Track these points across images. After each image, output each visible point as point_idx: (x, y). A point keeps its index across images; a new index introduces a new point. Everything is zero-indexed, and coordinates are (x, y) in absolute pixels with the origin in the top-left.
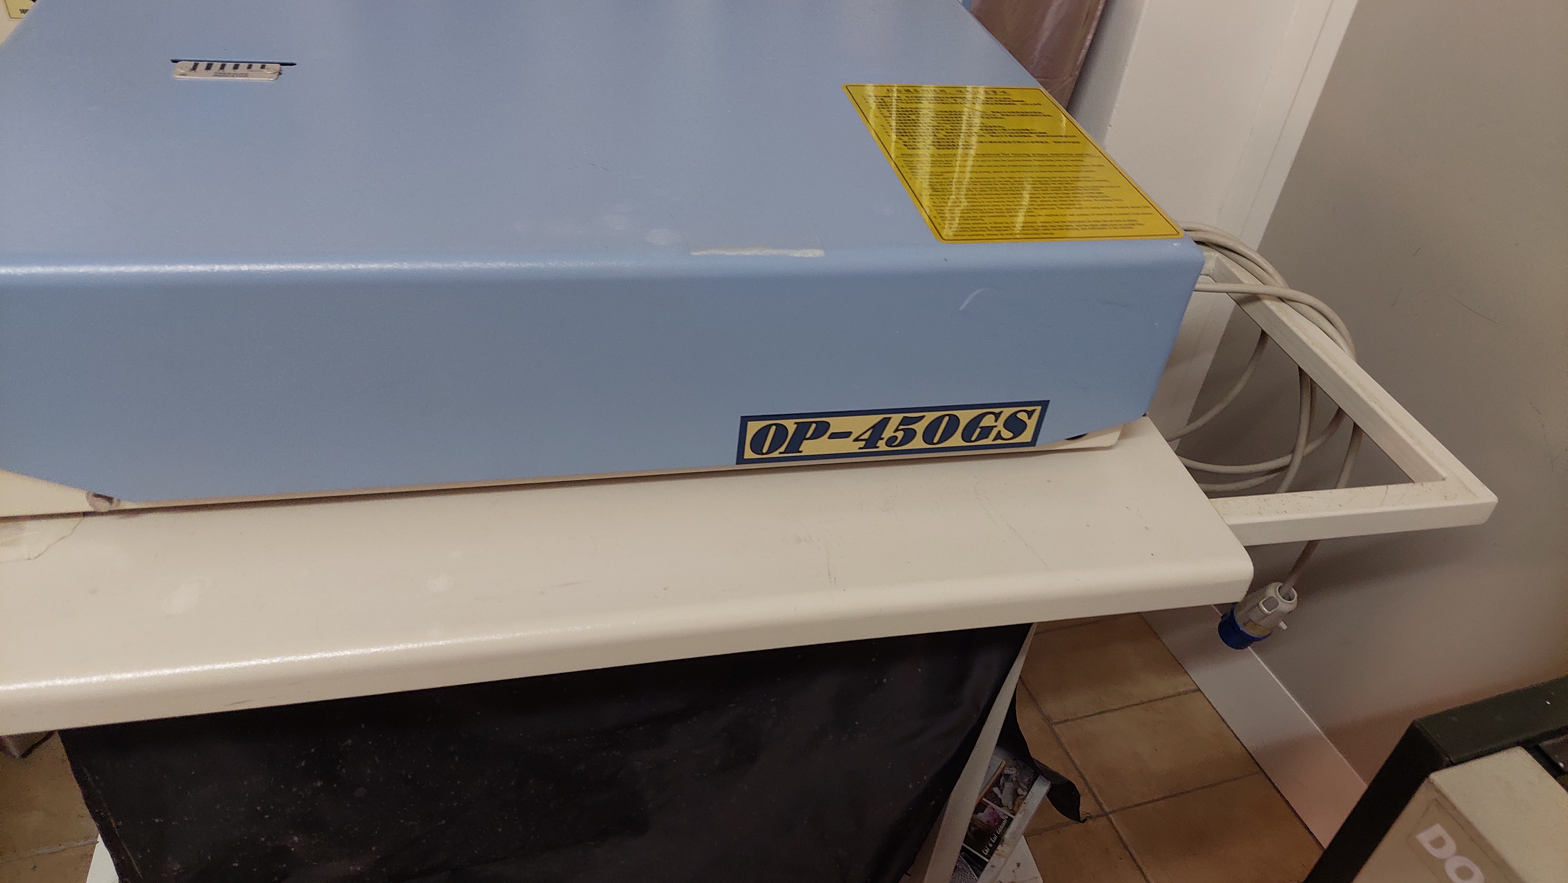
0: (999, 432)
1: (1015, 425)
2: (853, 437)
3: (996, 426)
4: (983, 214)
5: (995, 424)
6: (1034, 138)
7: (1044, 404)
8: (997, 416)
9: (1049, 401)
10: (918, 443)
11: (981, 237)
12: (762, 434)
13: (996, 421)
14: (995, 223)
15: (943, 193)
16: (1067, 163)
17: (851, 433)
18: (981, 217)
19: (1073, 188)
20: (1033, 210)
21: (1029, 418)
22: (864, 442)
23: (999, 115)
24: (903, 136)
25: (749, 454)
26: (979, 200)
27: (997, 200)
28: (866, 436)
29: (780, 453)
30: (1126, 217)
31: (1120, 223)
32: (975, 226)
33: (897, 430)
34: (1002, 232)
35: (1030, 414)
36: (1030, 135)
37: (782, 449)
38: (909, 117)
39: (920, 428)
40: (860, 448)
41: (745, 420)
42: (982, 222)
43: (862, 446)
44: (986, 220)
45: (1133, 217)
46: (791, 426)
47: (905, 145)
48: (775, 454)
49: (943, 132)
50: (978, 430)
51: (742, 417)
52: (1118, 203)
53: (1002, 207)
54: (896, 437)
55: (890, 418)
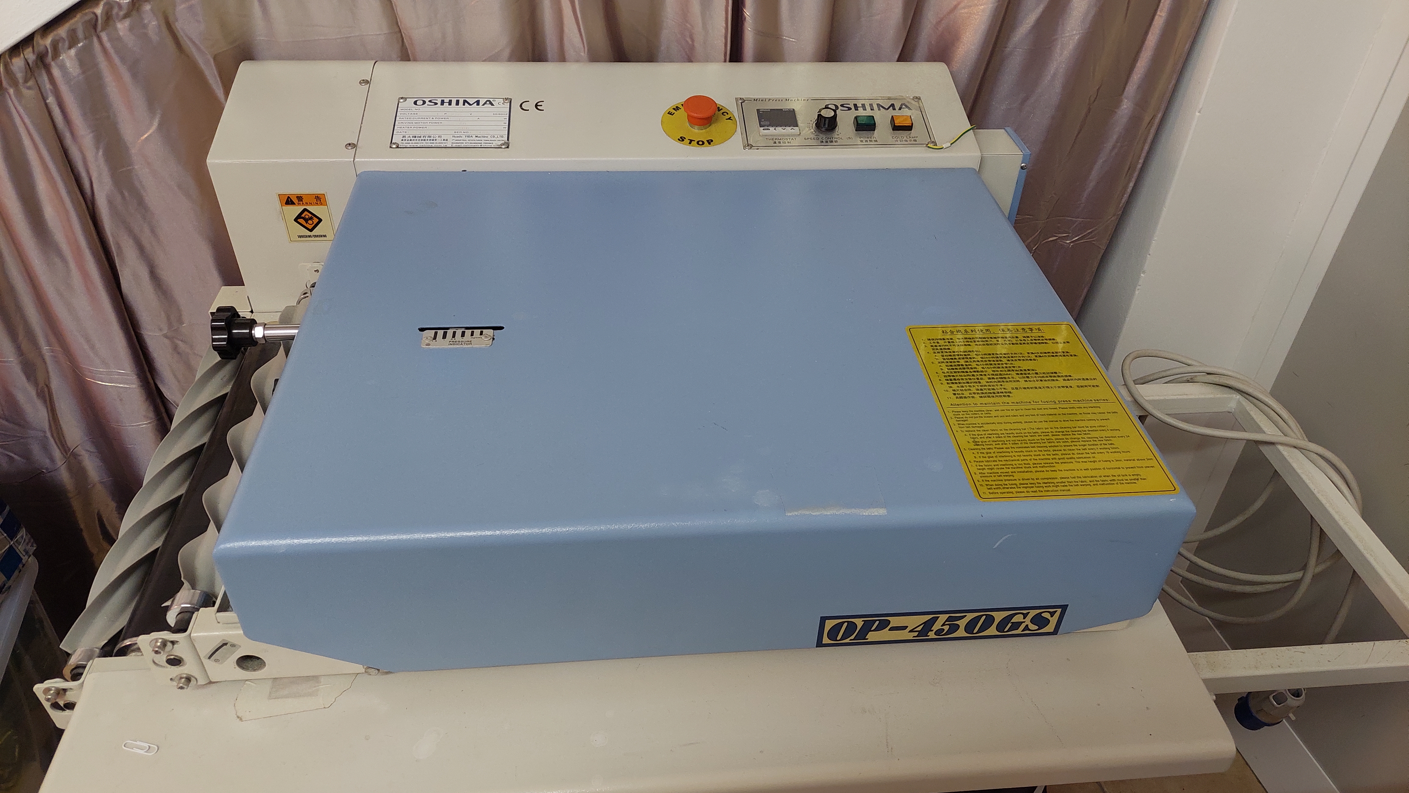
0: (1027, 625)
1: (1040, 621)
2: (908, 629)
3: (1024, 622)
4: (1014, 470)
5: (1024, 620)
6: (1061, 382)
7: (1064, 608)
8: (1025, 616)
9: (1068, 605)
10: (961, 632)
11: (1011, 495)
12: (836, 628)
13: (1024, 618)
14: (1023, 479)
15: (982, 447)
16: (1085, 410)
17: (907, 627)
18: (1012, 472)
19: (1090, 439)
20: (1055, 464)
21: (1052, 616)
22: (918, 633)
23: (1033, 357)
24: (953, 383)
25: (826, 640)
26: (1011, 454)
27: (1026, 454)
28: (919, 629)
29: (850, 640)
30: (1130, 471)
31: (1126, 478)
32: (1007, 482)
33: (943, 625)
34: (1028, 489)
35: (1052, 614)
36: (1057, 378)
37: (852, 637)
38: (959, 362)
39: (962, 623)
40: (914, 637)
41: (823, 620)
42: (1011, 478)
43: (916, 635)
44: (1017, 476)
45: (1137, 471)
46: (859, 623)
47: (955, 394)
48: (847, 641)
49: (986, 378)
50: (1010, 625)
51: (821, 617)
52: (1127, 456)
53: (1029, 462)
54: (944, 630)
55: (939, 617)
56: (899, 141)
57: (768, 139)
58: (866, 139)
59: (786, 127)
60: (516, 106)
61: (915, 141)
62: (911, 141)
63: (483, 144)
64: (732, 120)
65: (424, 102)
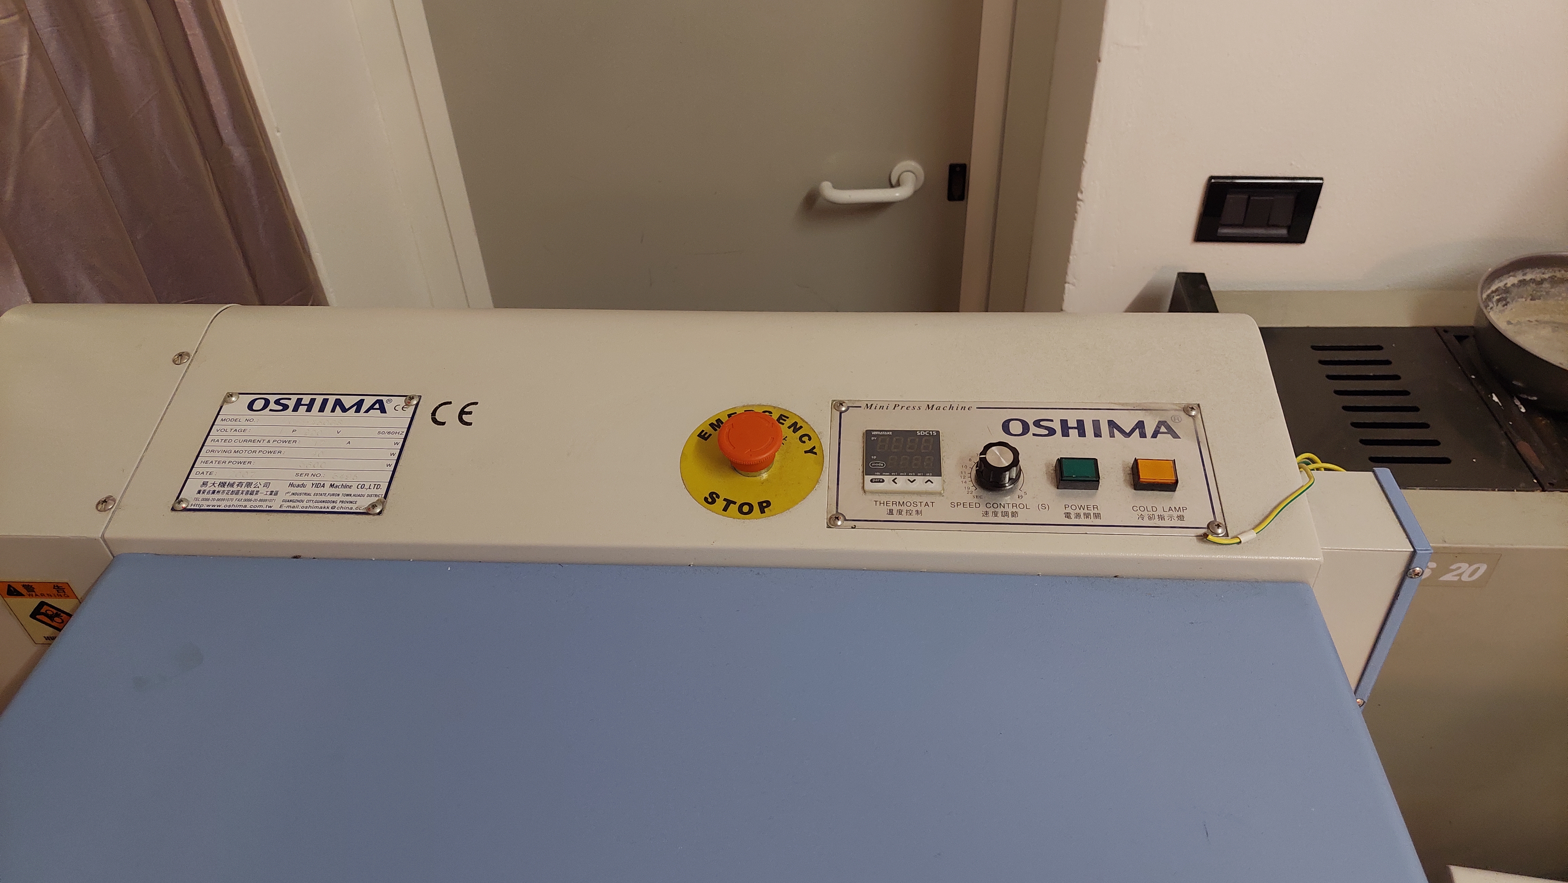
56: (1146, 518)
57: (878, 503)
58: (1078, 511)
59: (916, 475)
60: (425, 413)
61: (1181, 518)
62: (1171, 517)
63: (338, 505)
64: (815, 453)
65: (267, 402)
